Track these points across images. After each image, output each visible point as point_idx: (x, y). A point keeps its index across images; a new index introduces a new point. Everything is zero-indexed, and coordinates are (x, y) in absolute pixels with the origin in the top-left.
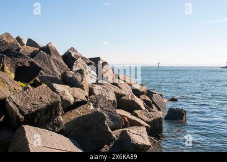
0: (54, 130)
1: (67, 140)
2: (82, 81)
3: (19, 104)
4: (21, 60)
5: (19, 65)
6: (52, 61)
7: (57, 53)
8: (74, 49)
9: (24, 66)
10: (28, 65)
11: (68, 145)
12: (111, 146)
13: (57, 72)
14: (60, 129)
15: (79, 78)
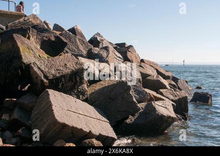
0: (78, 98)
1: (92, 108)
2: (107, 57)
3: (44, 70)
4: (46, 35)
5: (44, 38)
6: (77, 40)
7: (82, 36)
8: (99, 34)
9: (49, 39)
10: (53, 39)
11: (93, 112)
12: (136, 117)
13: (83, 50)
14: (84, 98)
15: (104, 54)
